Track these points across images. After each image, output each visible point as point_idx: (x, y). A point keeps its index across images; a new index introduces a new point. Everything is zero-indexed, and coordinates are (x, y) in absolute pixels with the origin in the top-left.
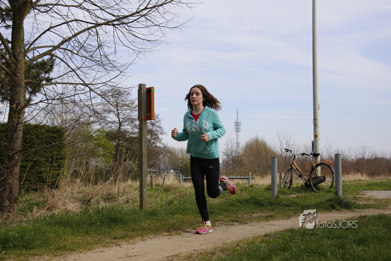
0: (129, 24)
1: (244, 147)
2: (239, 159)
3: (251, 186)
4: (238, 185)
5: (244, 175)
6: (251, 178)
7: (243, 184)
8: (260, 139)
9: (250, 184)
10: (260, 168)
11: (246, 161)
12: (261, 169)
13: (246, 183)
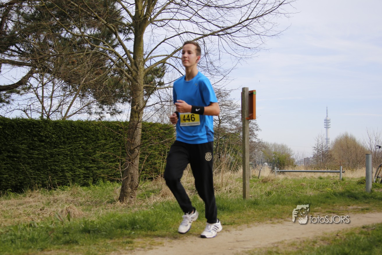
0: (232, 34)
1: (334, 142)
2: (329, 154)
3: (343, 180)
4: (329, 178)
5: (335, 169)
6: (343, 172)
7: (334, 177)
8: (349, 135)
9: (341, 177)
10: (349, 162)
11: (336, 156)
12: (351, 163)
13: (337, 177)
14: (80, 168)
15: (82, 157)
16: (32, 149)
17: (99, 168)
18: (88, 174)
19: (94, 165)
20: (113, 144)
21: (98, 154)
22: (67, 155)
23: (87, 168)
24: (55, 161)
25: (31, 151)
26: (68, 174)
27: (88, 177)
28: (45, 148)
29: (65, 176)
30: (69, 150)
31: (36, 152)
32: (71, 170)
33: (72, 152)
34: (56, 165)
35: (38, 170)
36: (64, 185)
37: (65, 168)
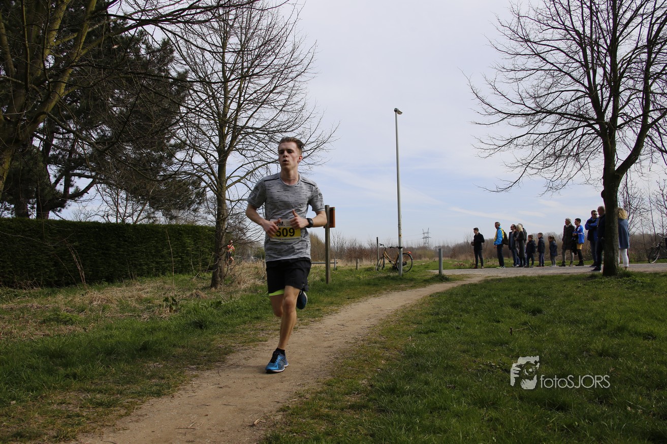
14: (152, 262)
15: (154, 253)
16: (118, 247)
17: (166, 262)
18: (158, 267)
19: (163, 260)
20: (176, 243)
21: (165, 251)
22: (143, 252)
23: (157, 263)
24: (136, 257)
25: (118, 249)
26: (144, 267)
27: (158, 270)
28: (128, 247)
29: (142, 269)
30: (145, 249)
31: (122, 250)
32: (146, 264)
33: (146, 249)
34: (136, 260)
35: (123, 264)
36: (142, 276)
37: (142, 263)
